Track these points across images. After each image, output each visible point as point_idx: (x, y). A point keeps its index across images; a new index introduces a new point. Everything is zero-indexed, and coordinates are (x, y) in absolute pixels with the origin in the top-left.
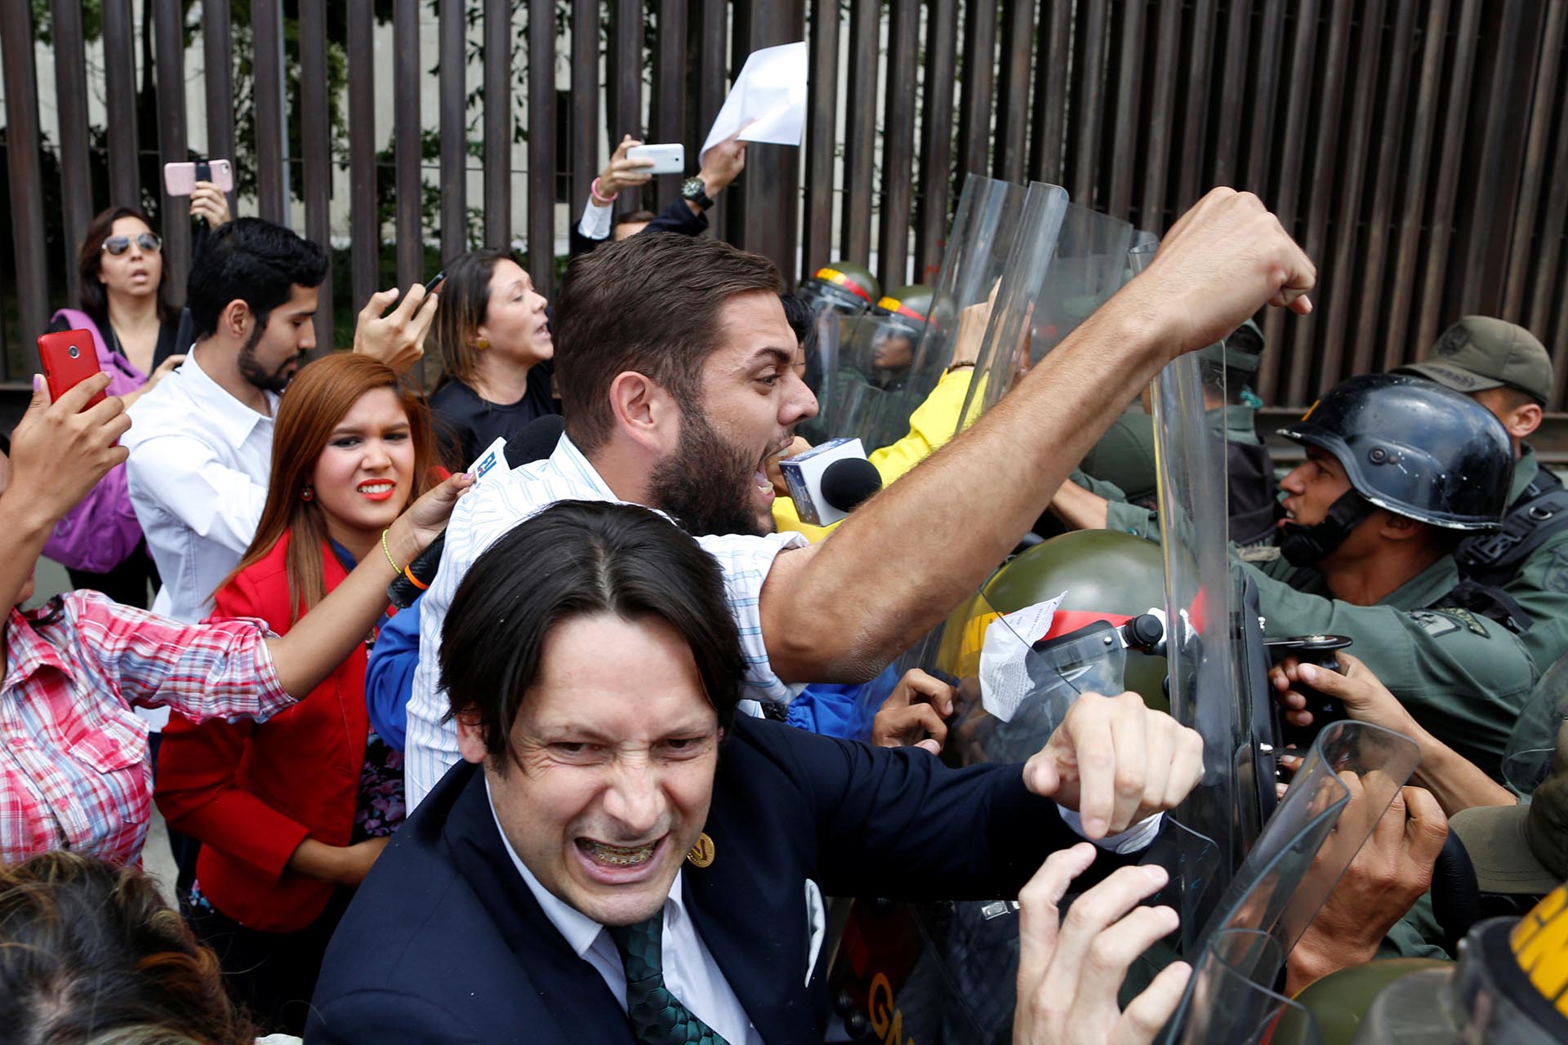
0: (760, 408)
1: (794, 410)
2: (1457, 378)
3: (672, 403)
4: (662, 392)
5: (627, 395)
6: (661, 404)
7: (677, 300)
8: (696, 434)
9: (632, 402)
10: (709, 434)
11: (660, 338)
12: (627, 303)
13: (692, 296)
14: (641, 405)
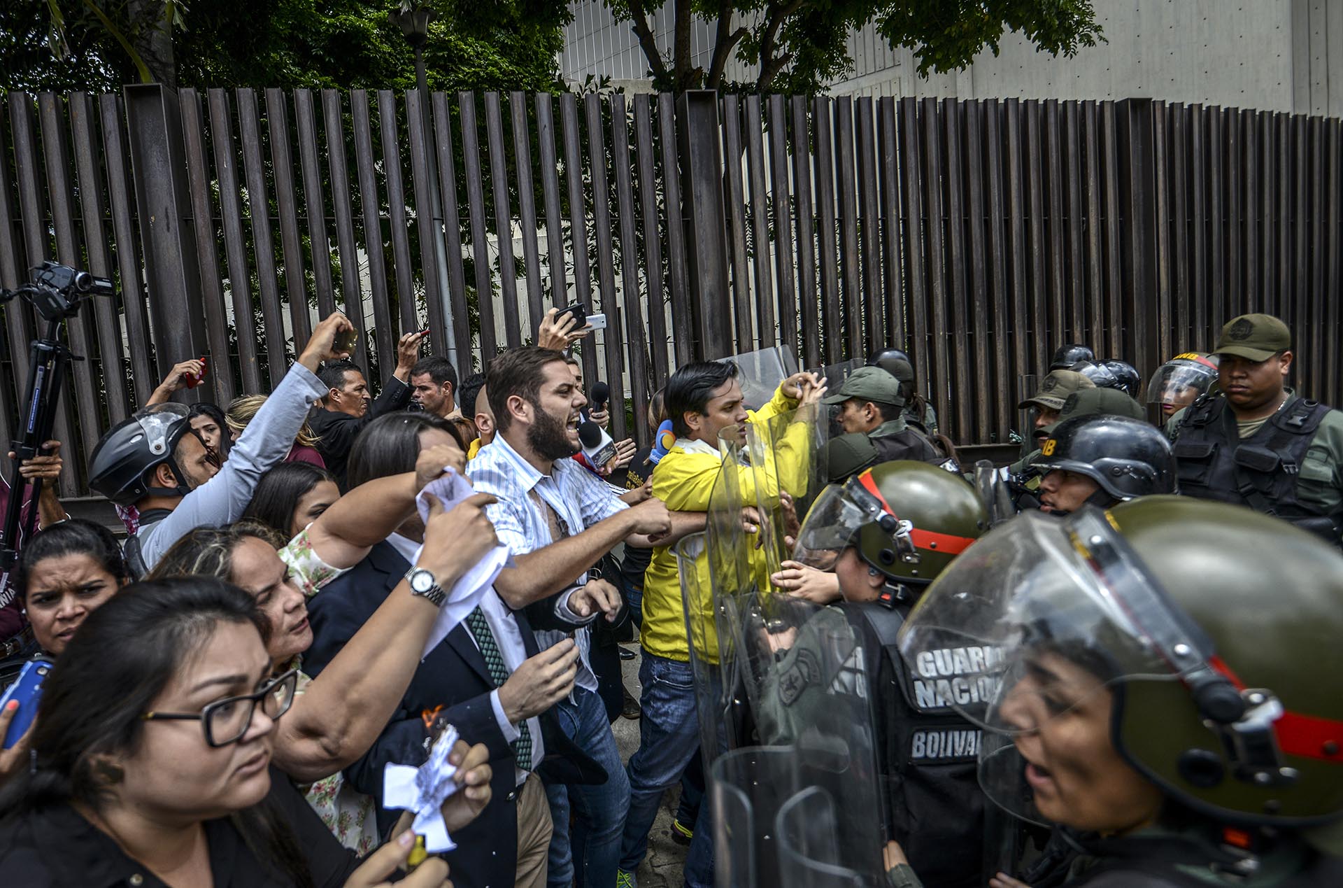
0: (564, 403)
1: (577, 402)
2: (1056, 402)
3: (530, 405)
4: (526, 402)
5: (514, 405)
6: (526, 407)
7: (526, 367)
8: (540, 415)
9: (516, 407)
10: (545, 414)
11: (522, 382)
12: (509, 371)
13: (532, 365)
14: (519, 407)
